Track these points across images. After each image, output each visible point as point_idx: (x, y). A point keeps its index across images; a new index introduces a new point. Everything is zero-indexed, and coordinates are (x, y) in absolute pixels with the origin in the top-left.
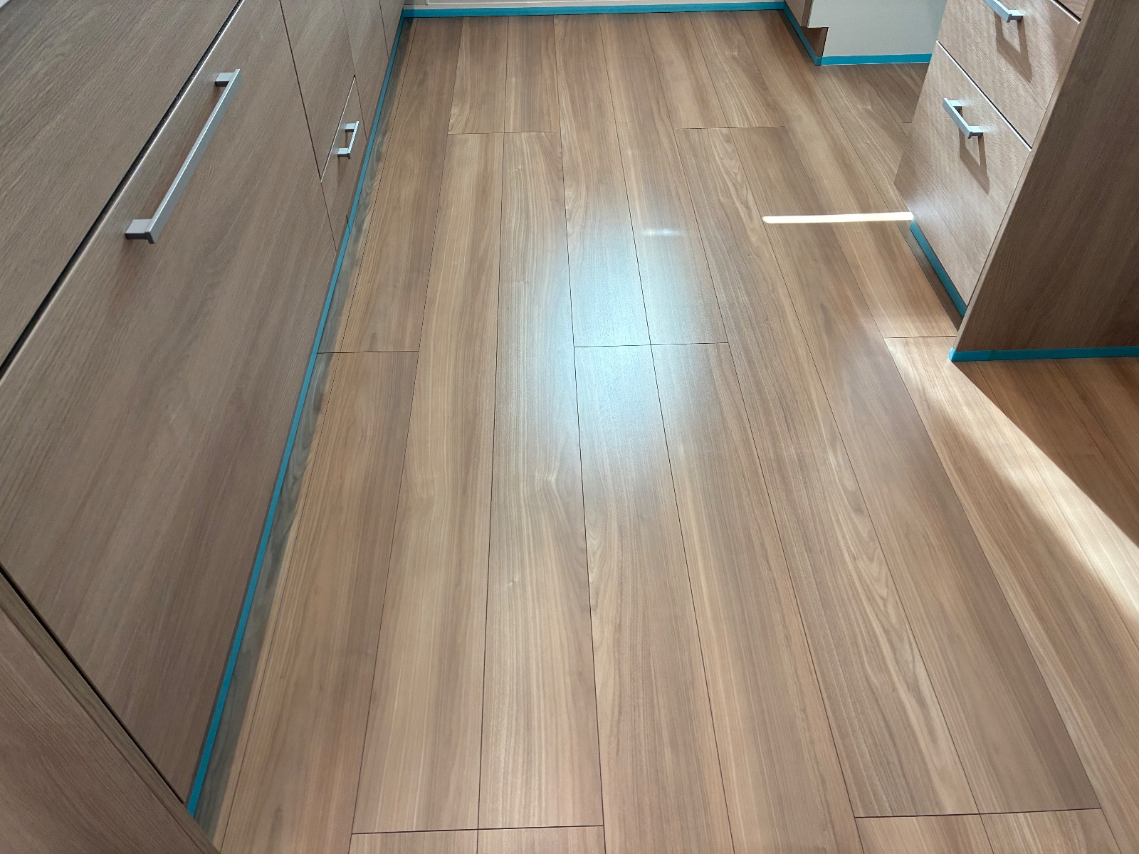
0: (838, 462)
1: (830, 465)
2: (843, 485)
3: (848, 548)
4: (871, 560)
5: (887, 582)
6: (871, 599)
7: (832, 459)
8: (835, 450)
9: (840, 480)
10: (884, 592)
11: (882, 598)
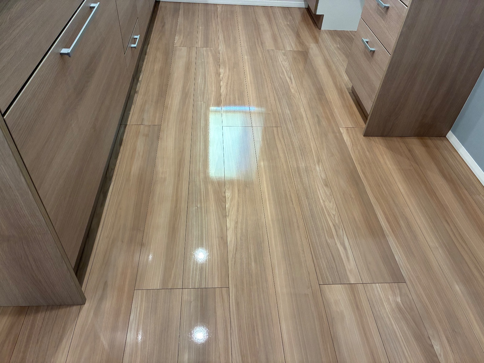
0: (320, 169)
1: (317, 170)
2: (321, 177)
3: (322, 198)
4: (330, 202)
5: (335, 209)
6: (329, 215)
7: (318, 168)
8: (319, 165)
9: (320, 175)
10: (334, 213)
11: (333, 215)
